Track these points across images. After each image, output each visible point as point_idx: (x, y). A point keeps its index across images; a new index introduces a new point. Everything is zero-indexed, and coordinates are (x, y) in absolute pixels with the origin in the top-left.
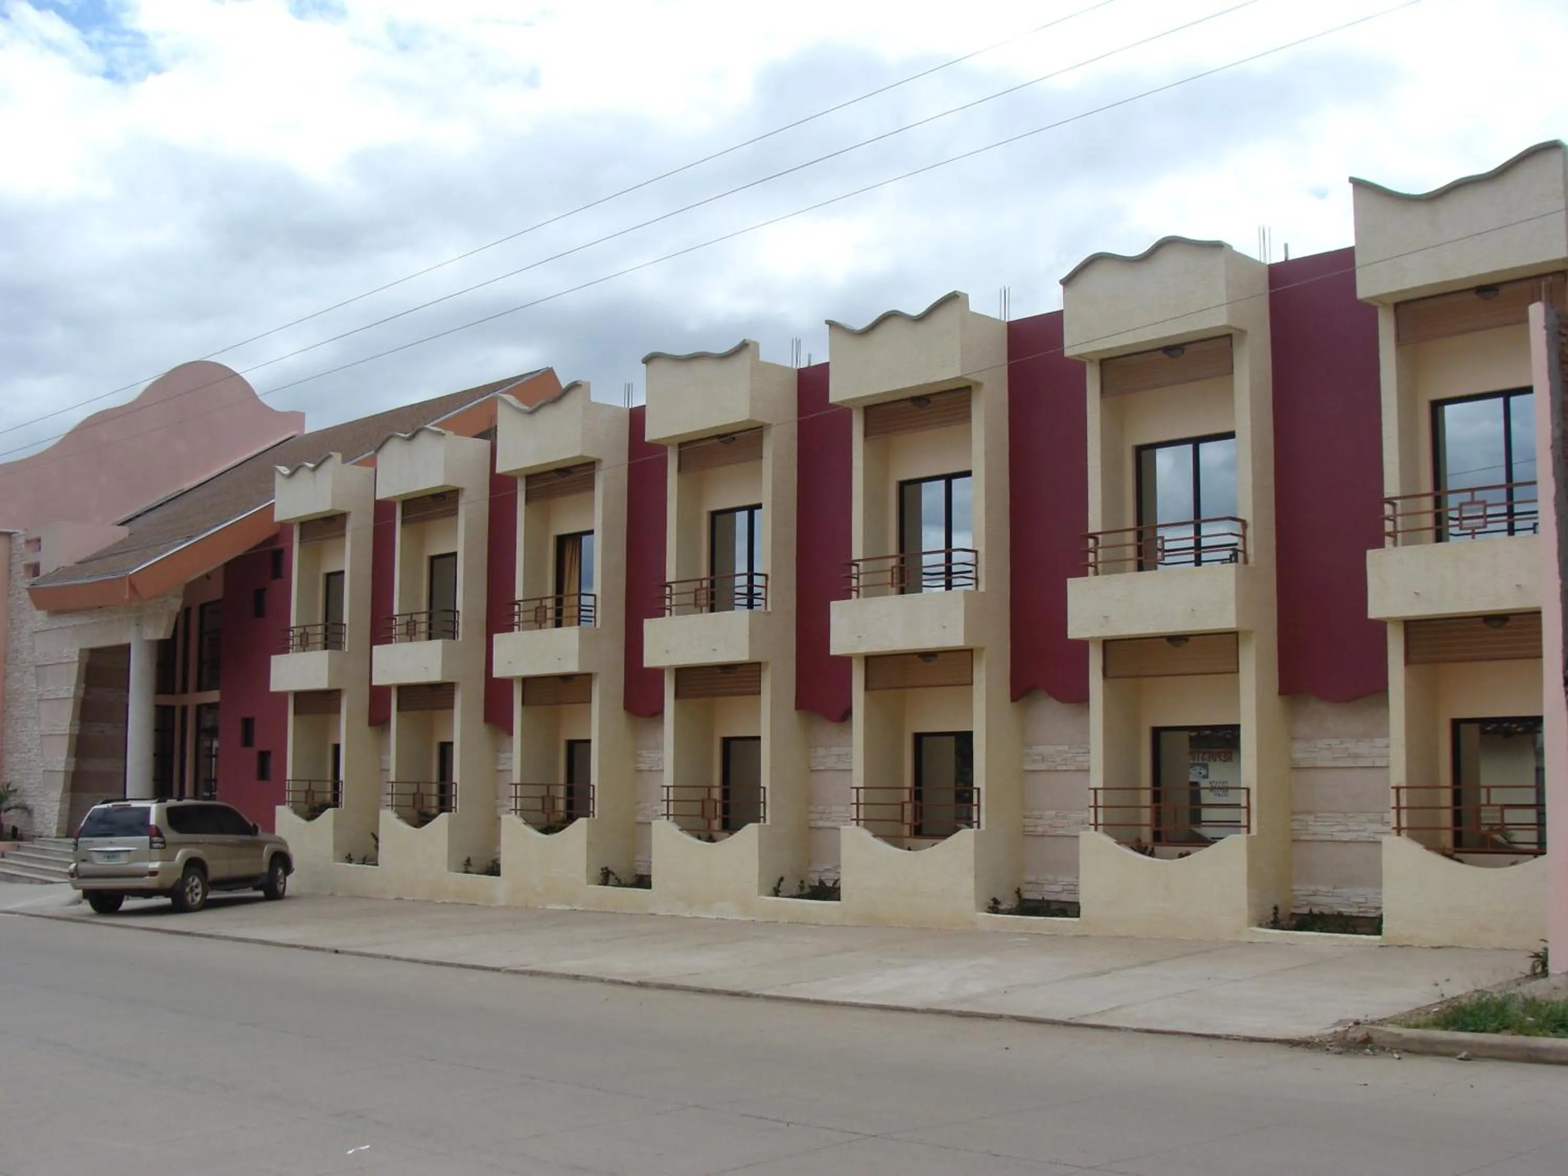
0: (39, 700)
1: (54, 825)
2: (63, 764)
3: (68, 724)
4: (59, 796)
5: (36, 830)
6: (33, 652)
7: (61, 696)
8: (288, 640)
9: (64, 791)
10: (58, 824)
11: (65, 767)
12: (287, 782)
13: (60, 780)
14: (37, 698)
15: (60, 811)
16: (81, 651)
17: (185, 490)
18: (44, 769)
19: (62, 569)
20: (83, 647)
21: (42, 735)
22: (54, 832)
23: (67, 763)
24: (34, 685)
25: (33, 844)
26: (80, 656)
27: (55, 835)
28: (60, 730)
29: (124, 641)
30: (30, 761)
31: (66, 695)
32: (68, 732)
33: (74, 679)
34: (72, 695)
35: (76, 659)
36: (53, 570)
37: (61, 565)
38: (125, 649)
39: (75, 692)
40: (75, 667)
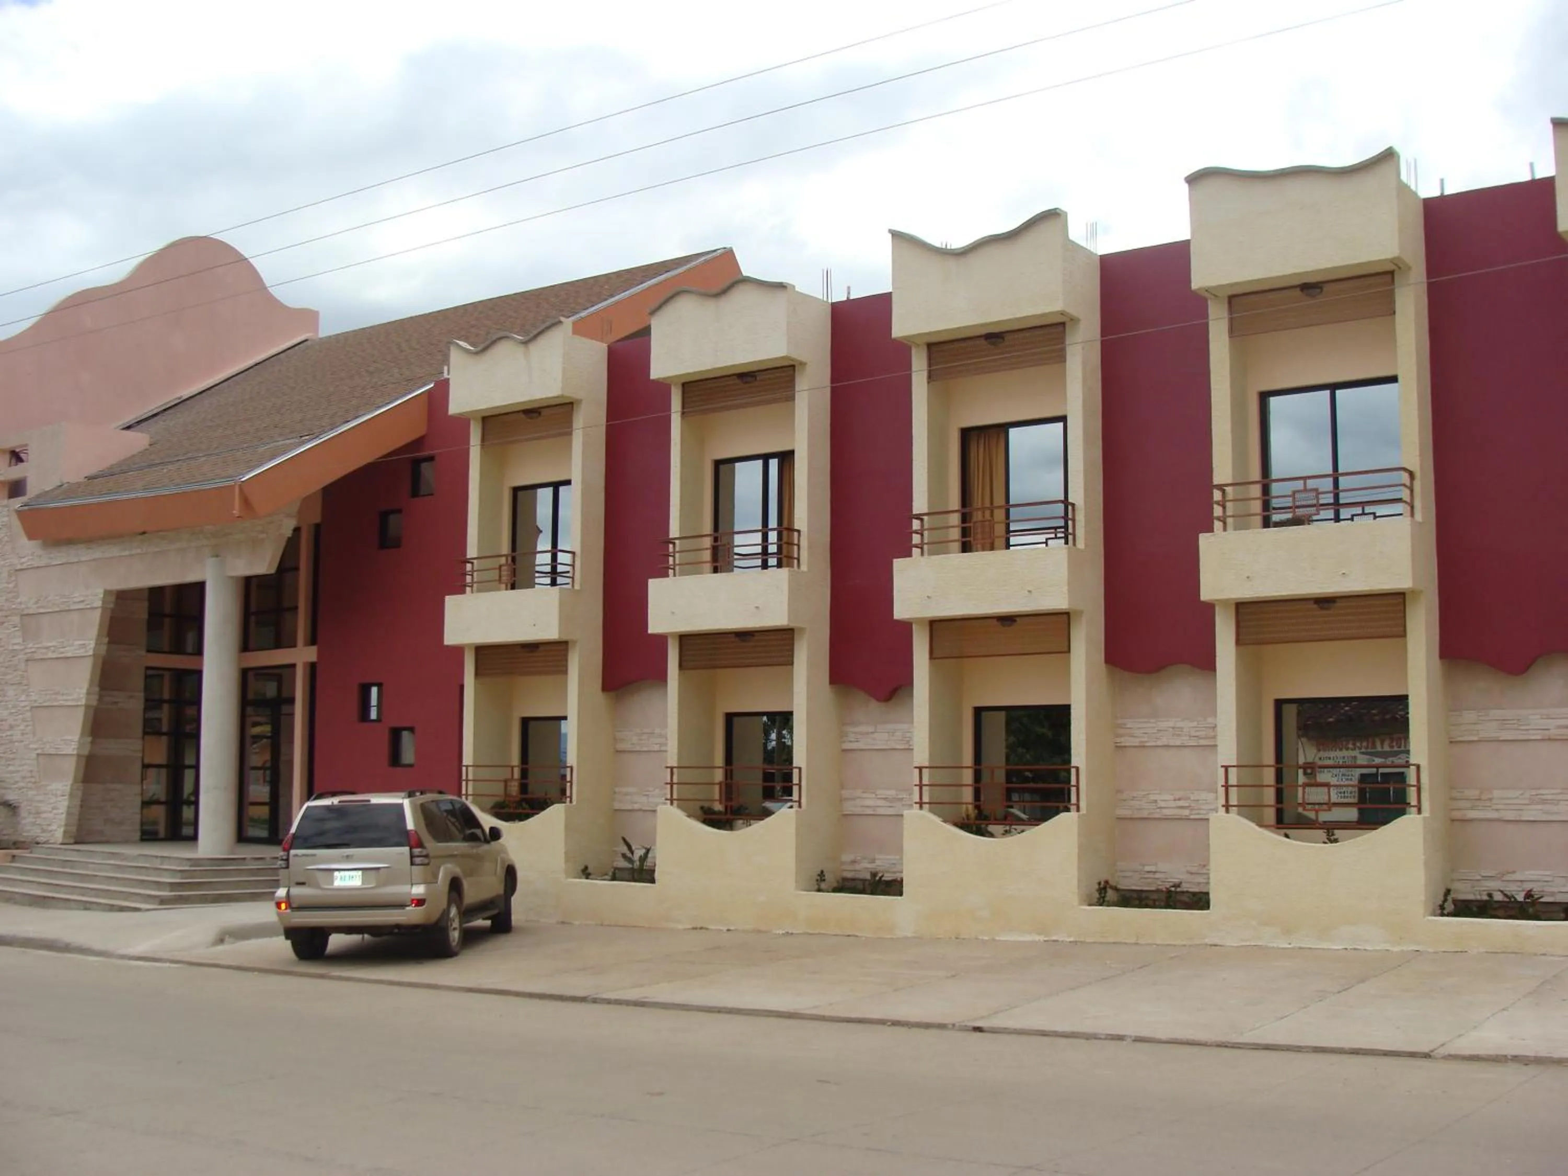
0: (27, 660)
1: (59, 827)
2: (74, 745)
3: (84, 691)
4: (68, 789)
5: (25, 834)
6: (17, 597)
7: (69, 655)
8: (464, 574)
9: (75, 780)
10: (66, 825)
11: (78, 749)
12: (464, 769)
13: (70, 767)
14: (22, 656)
15: (69, 807)
16: (107, 593)
17: (184, 398)
18: (39, 751)
19: (66, 485)
20: (109, 588)
21: (32, 707)
22: (59, 835)
23: (81, 745)
24: (20, 640)
25: (31, 853)
26: (104, 602)
27: (60, 841)
28: (66, 700)
29: (192, 577)
30: (12, 742)
31: (81, 652)
32: (83, 702)
33: (93, 632)
34: (91, 653)
35: (99, 603)
36: (51, 488)
37: (65, 481)
38: (199, 588)
39: (95, 649)
40: (97, 615)
